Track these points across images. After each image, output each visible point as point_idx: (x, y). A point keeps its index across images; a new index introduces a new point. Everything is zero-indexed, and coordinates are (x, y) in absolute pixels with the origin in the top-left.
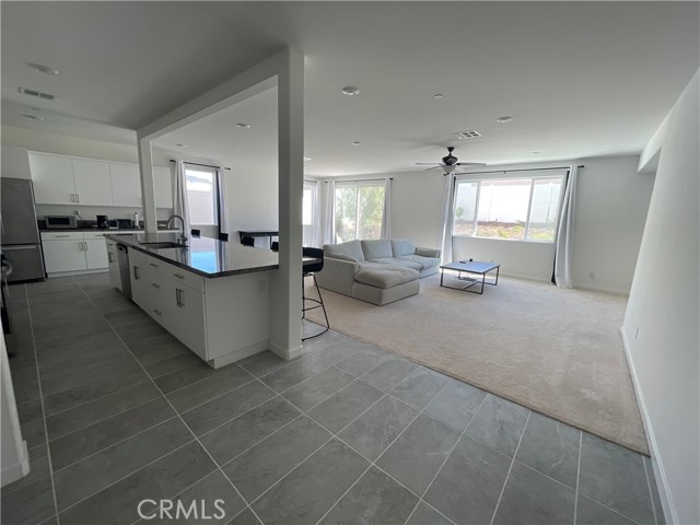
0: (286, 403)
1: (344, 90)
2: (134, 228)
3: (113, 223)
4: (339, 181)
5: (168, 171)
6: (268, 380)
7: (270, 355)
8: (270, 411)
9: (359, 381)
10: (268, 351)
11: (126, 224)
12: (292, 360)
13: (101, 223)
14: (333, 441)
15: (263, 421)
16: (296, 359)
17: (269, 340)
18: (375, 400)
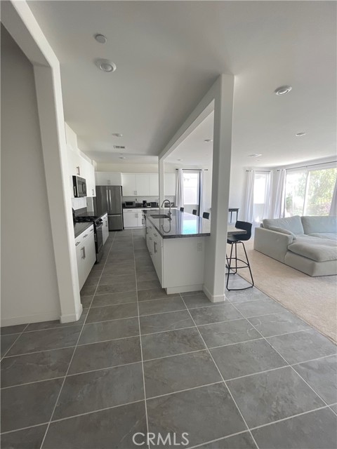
0: (198, 334)
1: (276, 91)
2: (158, 207)
3: (149, 204)
4: (289, 169)
5: (174, 176)
6: (194, 313)
7: (201, 295)
8: (185, 336)
9: (264, 342)
10: (202, 292)
11: (154, 205)
12: (215, 304)
13: (144, 204)
14: (220, 385)
15: (178, 342)
16: (218, 303)
17: (203, 284)
18: (274, 367)
